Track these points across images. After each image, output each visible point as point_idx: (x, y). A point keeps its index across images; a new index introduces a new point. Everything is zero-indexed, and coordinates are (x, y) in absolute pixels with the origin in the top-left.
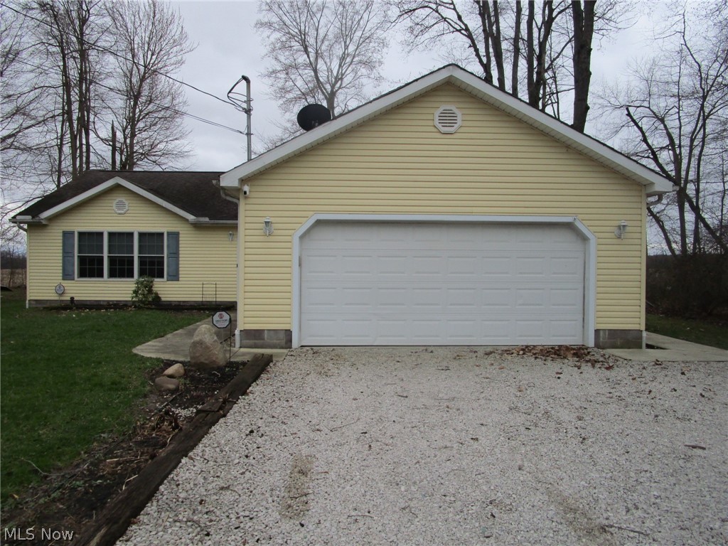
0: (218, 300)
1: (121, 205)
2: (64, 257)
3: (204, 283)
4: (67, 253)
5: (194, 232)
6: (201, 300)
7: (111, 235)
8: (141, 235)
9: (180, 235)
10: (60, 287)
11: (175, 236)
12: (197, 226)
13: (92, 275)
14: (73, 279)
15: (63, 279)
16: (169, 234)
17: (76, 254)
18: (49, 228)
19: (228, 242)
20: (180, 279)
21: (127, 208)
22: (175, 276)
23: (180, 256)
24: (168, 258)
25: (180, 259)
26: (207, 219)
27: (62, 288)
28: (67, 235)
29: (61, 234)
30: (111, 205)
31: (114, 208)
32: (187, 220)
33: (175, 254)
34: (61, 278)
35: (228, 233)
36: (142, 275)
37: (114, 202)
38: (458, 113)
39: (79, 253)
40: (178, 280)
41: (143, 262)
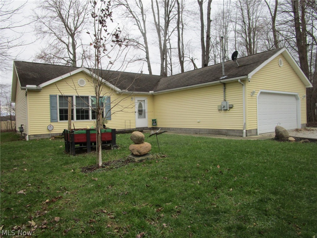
0: (131, 128)
1: (82, 82)
2: (51, 109)
3: (126, 120)
4: (52, 107)
6: (124, 128)
7: (77, 97)
9: (111, 98)
10: (50, 127)
11: (109, 98)
12: (119, 94)
14: (57, 122)
17: (58, 108)
18: (40, 93)
19: (131, 102)
21: (85, 84)
22: (109, 118)
23: (111, 108)
24: (106, 109)
26: (126, 91)
27: (52, 127)
28: (52, 97)
29: (49, 97)
30: (77, 81)
31: (79, 83)
32: (115, 91)
33: (109, 107)
34: (50, 121)
35: (131, 97)
36: (93, 118)
37: (79, 80)
38: (282, 61)
39: (60, 107)
40: (111, 120)
41: (93, 112)
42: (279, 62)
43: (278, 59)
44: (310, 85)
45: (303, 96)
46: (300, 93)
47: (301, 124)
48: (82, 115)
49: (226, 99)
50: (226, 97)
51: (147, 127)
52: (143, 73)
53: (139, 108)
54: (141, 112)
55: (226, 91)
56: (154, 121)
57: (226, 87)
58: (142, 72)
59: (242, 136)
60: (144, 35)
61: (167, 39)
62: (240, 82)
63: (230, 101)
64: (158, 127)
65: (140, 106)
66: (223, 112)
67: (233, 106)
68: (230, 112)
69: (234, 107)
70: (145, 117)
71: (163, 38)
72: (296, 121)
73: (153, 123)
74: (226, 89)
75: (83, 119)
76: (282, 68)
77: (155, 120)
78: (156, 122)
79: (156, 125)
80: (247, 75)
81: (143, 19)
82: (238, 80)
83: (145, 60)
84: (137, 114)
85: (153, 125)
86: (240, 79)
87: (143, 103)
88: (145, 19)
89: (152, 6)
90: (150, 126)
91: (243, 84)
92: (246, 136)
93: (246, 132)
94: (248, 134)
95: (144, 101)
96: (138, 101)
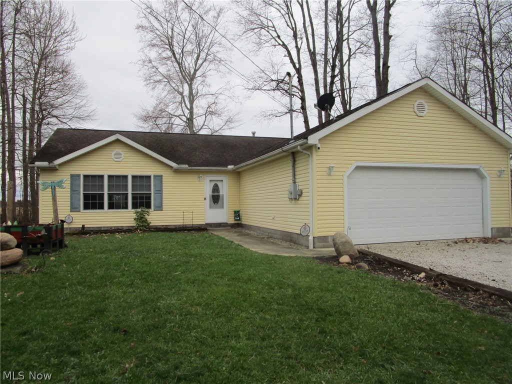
0: (194, 223)
1: (118, 155)
2: (71, 194)
3: (184, 211)
4: (74, 191)
5: (173, 175)
6: (182, 224)
7: (110, 177)
8: (134, 177)
9: (163, 178)
10: (69, 218)
11: (159, 178)
12: (177, 171)
13: (94, 207)
14: (80, 212)
15: (71, 212)
16: (155, 176)
17: (82, 192)
18: (58, 171)
19: (197, 183)
20: (164, 209)
21: (123, 157)
22: (160, 207)
23: (163, 192)
24: (155, 194)
25: (163, 195)
26: (186, 166)
27: (71, 218)
28: (74, 177)
29: (69, 177)
30: (110, 155)
31: (113, 157)
32: (171, 167)
33: (160, 191)
34: (69, 210)
35: (198, 176)
36: (135, 206)
37: (113, 153)
38: (426, 105)
39: (84, 191)
40: (162, 210)
41: (134, 198)
42: (416, 107)
43: (413, 103)
45: (499, 171)
46: (483, 165)
47: (492, 229)
48: (118, 202)
49: (297, 181)
50: (297, 177)
51: (227, 223)
52: (256, 135)
53: (213, 192)
54: (216, 199)
55: (297, 166)
56: (237, 214)
57: (297, 159)
58: (254, 133)
59: (308, 247)
60: (298, 71)
61: (336, 74)
62: (301, 150)
63: (300, 184)
64: (243, 223)
65: (216, 189)
66: (293, 202)
67: (302, 193)
68: (300, 202)
69: (303, 195)
70: (223, 207)
71: (330, 74)
72: (481, 221)
73: (235, 216)
74: (297, 163)
75: (118, 207)
76: (424, 118)
77: (239, 212)
78: (239, 216)
79: (239, 220)
80: (306, 138)
81: (297, 47)
82: (296, 147)
83: (300, 112)
84: (208, 202)
85: (236, 220)
86: (301, 145)
87: (219, 184)
88: (299, 46)
89: (304, 24)
90: (232, 221)
91: (308, 153)
92: (314, 248)
93: (314, 240)
94: (317, 244)
95: (222, 181)
96: (210, 181)
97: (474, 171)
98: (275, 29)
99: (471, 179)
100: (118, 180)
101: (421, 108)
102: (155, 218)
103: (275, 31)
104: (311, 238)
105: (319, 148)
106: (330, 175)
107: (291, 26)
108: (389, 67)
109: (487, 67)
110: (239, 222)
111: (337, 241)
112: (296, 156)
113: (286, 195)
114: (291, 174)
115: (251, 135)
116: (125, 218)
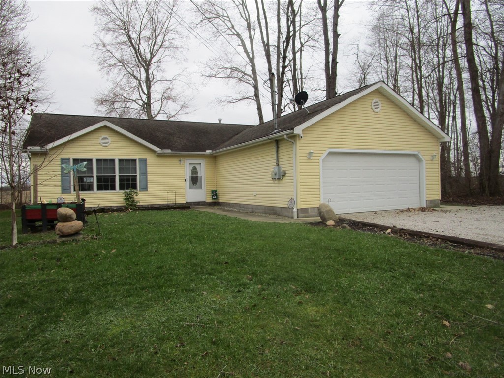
0: (177, 202)
1: (105, 140)
2: (62, 177)
3: (168, 192)
4: (64, 175)
5: (156, 159)
6: (166, 203)
7: (98, 161)
8: (120, 161)
9: (148, 161)
10: (61, 199)
11: (144, 162)
12: (160, 155)
13: (84, 189)
14: (70, 193)
15: (62, 193)
16: (140, 160)
17: (72, 175)
18: (49, 155)
19: (178, 166)
20: (149, 190)
21: (110, 142)
22: (145, 188)
23: (148, 175)
24: (140, 176)
25: (148, 177)
26: (169, 151)
27: (63, 200)
28: (64, 161)
29: (60, 161)
30: (98, 140)
31: (101, 142)
32: (154, 151)
33: (145, 174)
34: (61, 192)
35: (179, 159)
36: (121, 188)
37: (101, 138)
38: (380, 103)
40: (147, 191)
41: (121, 180)
42: (373, 105)
43: (370, 101)
44: (444, 138)
45: (432, 156)
46: (421, 151)
47: (426, 201)
48: (106, 184)
49: (280, 163)
50: (280, 160)
51: (205, 202)
52: (222, 122)
53: (192, 174)
54: (195, 180)
55: (280, 151)
56: (214, 193)
57: (280, 146)
58: (220, 120)
59: (293, 217)
60: (252, 60)
61: (286, 65)
62: (287, 139)
63: (283, 166)
64: (220, 201)
65: (194, 171)
66: (276, 181)
67: (285, 174)
68: (283, 181)
69: (287, 175)
70: (201, 188)
71: (281, 64)
72: (419, 196)
73: (213, 196)
74: (280, 149)
75: (106, 189)
76: (379, 113)
77: (216, 191)
78: (216, 195)
79: (217, 199)
80: (292, 129)
81: (250, 37)
82: (284, 135)
83: (254, 99)
84: (188, 182)
85: (213, 199)
86: (287, 135)
87: (198, 167)
88: (252, 37)
89: (258, 16)
90: (209, 200)
91: (292, 141)
92: (298, 217)
93: (297, 212)
94: (300, 215)
95: (200, 164)
96: (190, 164)
97: (414, 156)
98: (230, 19)
99: (412, 162)
100: (106, 164)
101: (376, 105)
102: (142, 198)
103: (230, 21)
104: (295, 210)
105: (301, 137)
106: (310, 159)
107: (244, 17)
108: (337, 62)
109: (416, 64)
110: (216, 201)
111: (323, 210)
112: (280, 143)
113: (269, 176)
114: (275, 158)
115: (218, 122)
116: (114, 198)
